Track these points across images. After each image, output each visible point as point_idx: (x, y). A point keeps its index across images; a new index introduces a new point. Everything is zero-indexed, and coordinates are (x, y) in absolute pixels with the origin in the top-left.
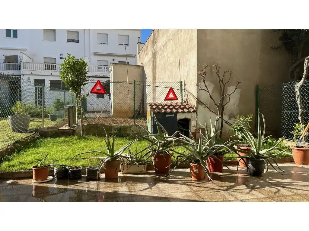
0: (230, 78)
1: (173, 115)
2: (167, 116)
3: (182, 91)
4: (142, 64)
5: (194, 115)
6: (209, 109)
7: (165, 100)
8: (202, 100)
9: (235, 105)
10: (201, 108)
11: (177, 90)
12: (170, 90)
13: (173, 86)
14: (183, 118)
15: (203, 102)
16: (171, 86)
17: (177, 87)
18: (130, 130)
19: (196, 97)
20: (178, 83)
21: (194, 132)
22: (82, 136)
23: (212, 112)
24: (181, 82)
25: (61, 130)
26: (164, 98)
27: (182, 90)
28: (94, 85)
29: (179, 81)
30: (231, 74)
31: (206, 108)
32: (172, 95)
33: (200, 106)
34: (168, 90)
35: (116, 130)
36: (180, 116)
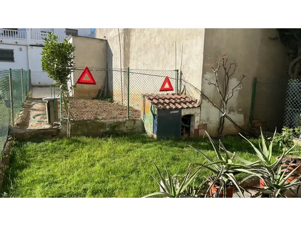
0: (235, 70)
1: (178, 112)
2: (171, 112)
3: (178, 81)
4: (105, 37)
5: (198, 111)
6: (212, 103)
7: (160, 91)
8: (206, 94)
9: (235, 99)
10: (205, 102)
11: (172, 79)
12: (166, 79)
13: (169, 75)
14: (187, 114)
15: (207, 96)
16: (167, 75)
17: (173, 76)
18: (124, 126)
19: (201, 91)
20: (175, 72)
21: (197, 128)
22: (70, 137)
23: (215, 106)
24: (178, 71)
25: (42, 131)
26: (159, 89)
27: (178, 79)
28: (81, 73)
29: (174, 70)
30: (236, 66)
31: (209, 102)
32: (168, 85)
33: (204, 101)
34: (164, 79)
35: (108, 127)
36: (184, 113)
